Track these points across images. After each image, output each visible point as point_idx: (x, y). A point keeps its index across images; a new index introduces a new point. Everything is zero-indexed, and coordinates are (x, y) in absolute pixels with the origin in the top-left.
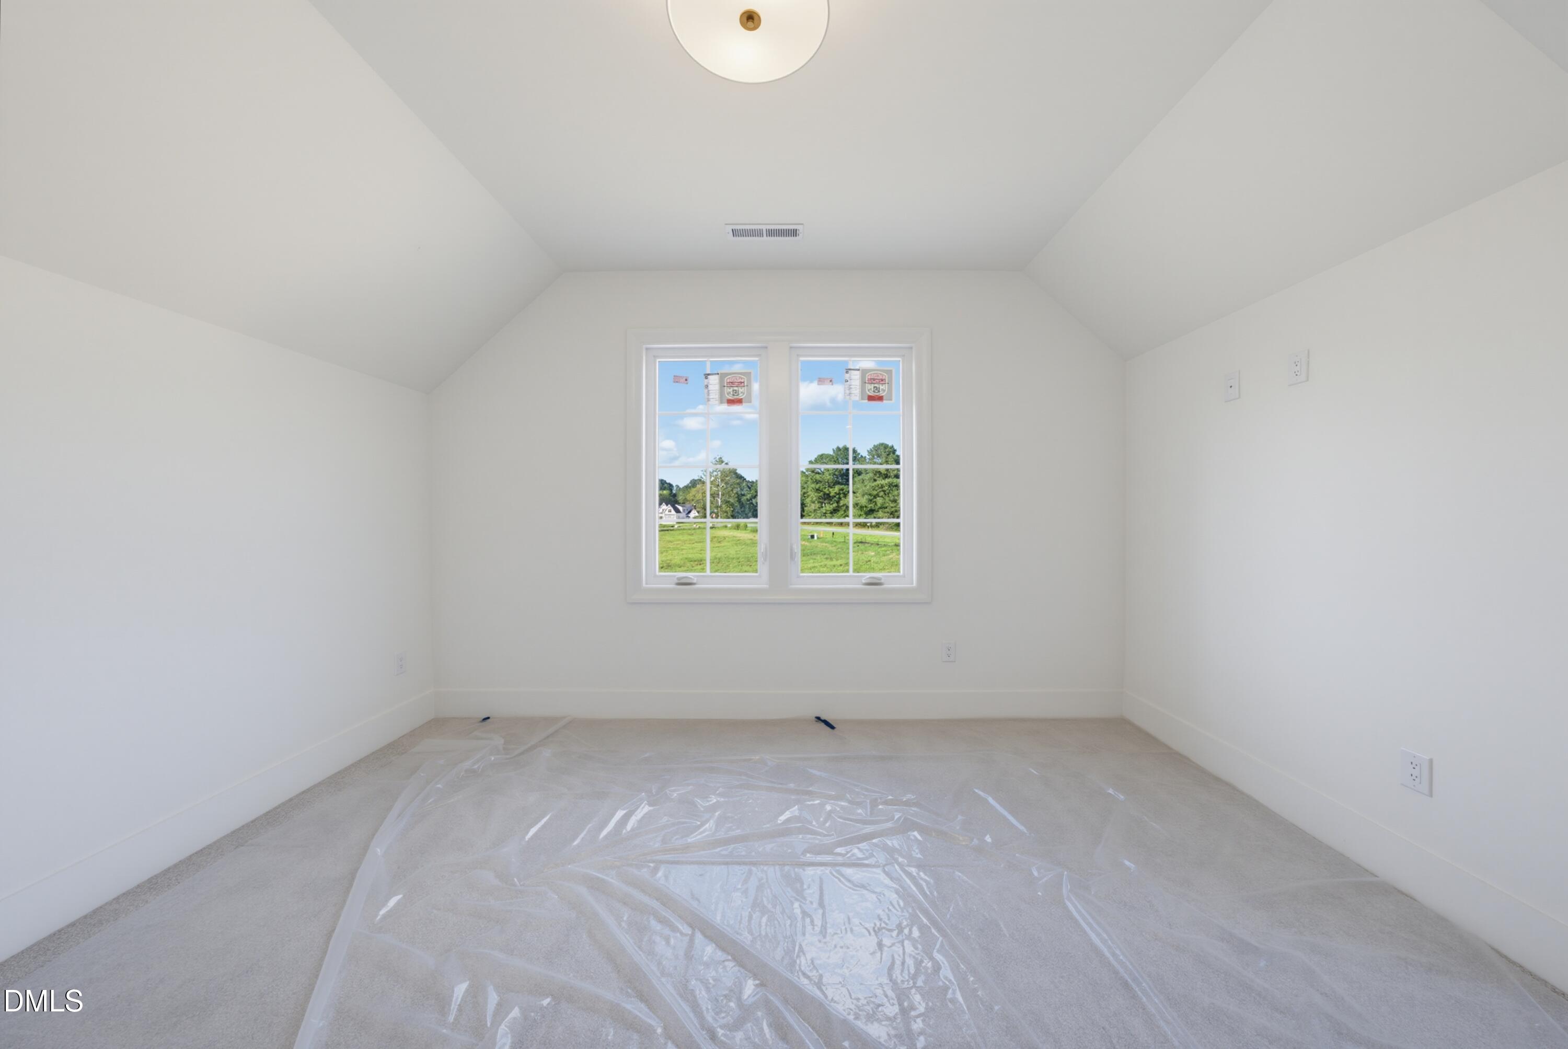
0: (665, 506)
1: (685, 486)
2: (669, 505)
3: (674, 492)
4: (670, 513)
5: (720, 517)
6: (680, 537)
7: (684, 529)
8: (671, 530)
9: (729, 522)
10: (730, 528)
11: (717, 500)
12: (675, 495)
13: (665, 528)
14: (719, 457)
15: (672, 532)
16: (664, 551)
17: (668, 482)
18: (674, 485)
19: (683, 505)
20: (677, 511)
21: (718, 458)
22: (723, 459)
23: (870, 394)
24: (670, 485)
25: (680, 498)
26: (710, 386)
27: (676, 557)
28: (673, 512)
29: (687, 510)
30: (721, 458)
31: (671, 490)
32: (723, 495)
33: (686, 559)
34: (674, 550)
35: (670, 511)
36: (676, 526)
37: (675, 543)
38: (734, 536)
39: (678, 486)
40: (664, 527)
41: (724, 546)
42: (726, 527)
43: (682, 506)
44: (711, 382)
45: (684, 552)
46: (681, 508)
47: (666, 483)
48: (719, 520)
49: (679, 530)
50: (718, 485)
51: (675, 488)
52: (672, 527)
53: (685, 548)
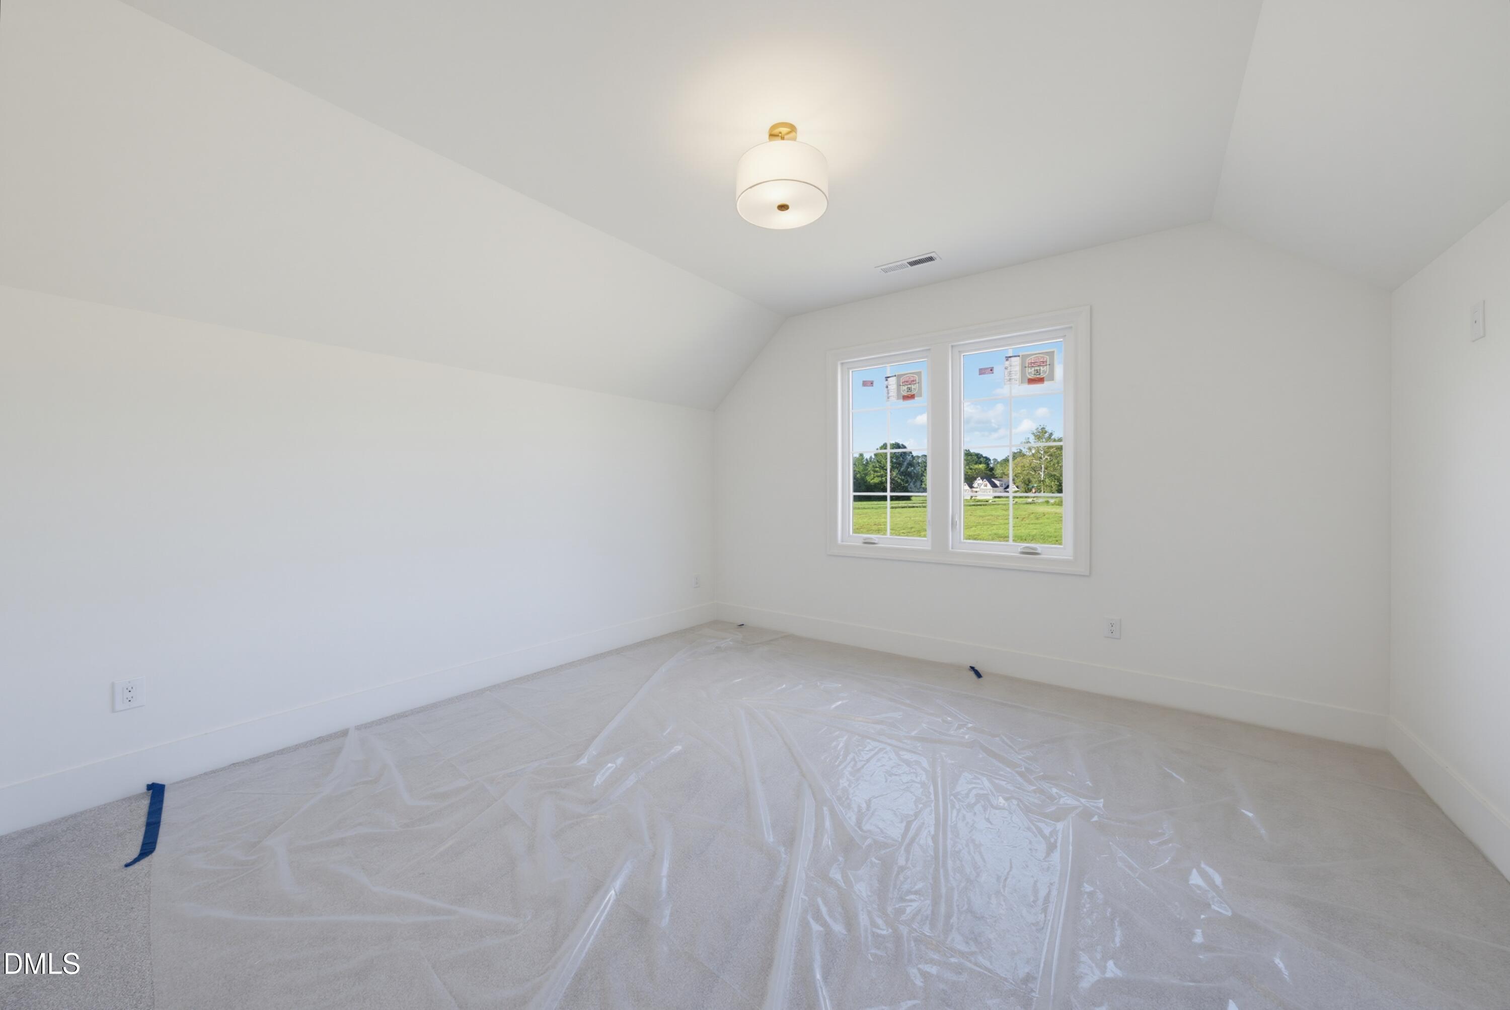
0: (981, 480)
1: (1004, 459)
2: (985, 480)
3: (991, 465)
4: (985, 488)
5: (1042, 492)
6: (994, 513)
7: (999, 504)
8: (986, 505)
9: (1052, 497)
10: (1053, 505)
11: (1039, 474)
12: (992, 469)
13: (979, 503)
14: (1042, 427)
15: (986, 507)
16: (974, 526)
17: (984, 456)
18: (991, 458)
19: (1000, 479)
20: (994, 486)
21: (1040, 428)
22: (1047, 429)
23: (1030, 377)
24: (987, 459)
25: (998, 471)
26: (889, 386)
27: (985, 533)
28: (989, 486)
29: (1005, 484)
30: (1044, 428)
31: (988, 465)
32: (1046, 468)
33: (995, 534)
34: (984, 525)
35: (986, 486)
36: (990, 501)
37: (987, 518)
38: (1056, 513)
39: (995, 460)
40: (977, 502)
41: (1042, 523)
42: (1047, 502)
43: (999, 481)
44: (890, 383)
45: (994, 527)
46: (997, 483)
47: (983, 457)
48: (1042, 494)
49: (993, 504)
50: (1041, 458)
51: (992, 462)
52: (987, 501)
53: (996, 523)
